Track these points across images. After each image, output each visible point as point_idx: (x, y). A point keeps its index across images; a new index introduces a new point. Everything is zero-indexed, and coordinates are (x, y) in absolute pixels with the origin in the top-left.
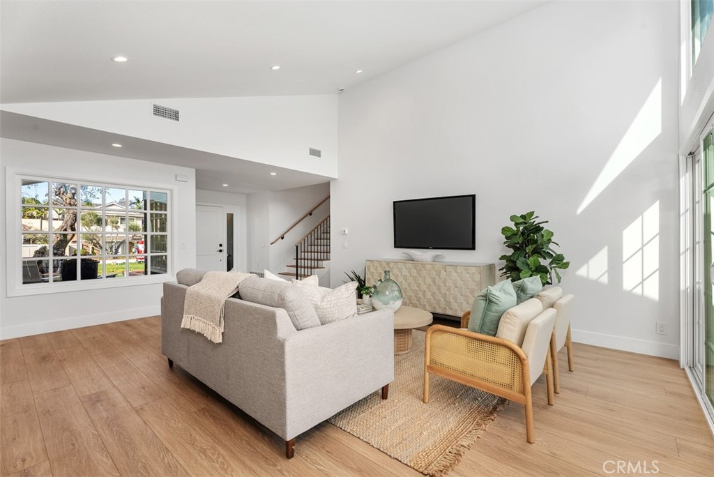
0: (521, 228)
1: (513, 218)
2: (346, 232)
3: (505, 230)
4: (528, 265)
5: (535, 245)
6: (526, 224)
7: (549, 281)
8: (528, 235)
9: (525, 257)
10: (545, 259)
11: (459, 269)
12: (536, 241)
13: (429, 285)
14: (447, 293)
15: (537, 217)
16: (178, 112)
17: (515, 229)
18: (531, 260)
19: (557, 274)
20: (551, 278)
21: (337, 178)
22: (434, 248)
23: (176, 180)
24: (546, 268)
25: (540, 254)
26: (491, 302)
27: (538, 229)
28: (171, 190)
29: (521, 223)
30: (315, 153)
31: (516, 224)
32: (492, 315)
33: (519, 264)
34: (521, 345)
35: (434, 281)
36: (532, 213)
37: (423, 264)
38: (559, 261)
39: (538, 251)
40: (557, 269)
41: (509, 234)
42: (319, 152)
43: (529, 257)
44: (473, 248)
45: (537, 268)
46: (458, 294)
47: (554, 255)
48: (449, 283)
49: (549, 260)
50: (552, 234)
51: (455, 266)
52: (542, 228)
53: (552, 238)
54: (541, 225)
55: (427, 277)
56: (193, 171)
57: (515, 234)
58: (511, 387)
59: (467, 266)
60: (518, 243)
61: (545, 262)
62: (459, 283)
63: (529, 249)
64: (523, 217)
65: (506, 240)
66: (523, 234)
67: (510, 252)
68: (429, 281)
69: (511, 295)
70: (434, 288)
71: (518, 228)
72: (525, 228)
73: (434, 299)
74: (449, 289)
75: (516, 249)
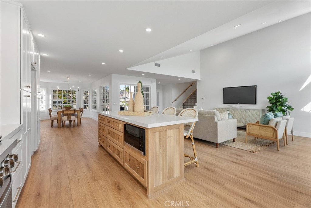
0: (275, 97)
1: (272, 94)
2: (204, 98)
3: (269, 98)
4: (278, 109)
5: (280, 103)
6: (277, 95)
7: (286, 114)
8: (278, 99)
9: (276, 106)
10: (284, 107)
11: (251, 111)
12: (281, 101)
13: (239, 116)
14: (246, 119)
15: (281, 93)
16: (160, 64)
17: (273, 97)
18: (279, 108)
19: (289, 112)
20: (286, 113)
21: (200, 79)
22: (239, 104)
23: (152, 83)
24: (284, 110)
25: (282, 105)
26: (266, 117)
27: (281, 97)
28: (150, 86)
29: (275, 95)
30: (194, 72)
31: (273, 96)
32: (266, 120)
33: (274, 109)
34: (276, 127)
35: (241, 115)
36: (279, 92)
37: (237, 109)
38: (290, 108)
39: (281, 105)
40: (289, 111)
41: (270, 99)
42: (195, 71)
43: (278, 106)
44: (256, 104)
45: (281, 110)
46: (250, 119)
47: (288, 106)
48: (247, 115)
49: (286, 108)
50: (287, 99)
51: (249, 110)
52: (283, 97)
53: (287, 100)
54: (283, 96)
55: (238, 113)
56: (156, 80)
57: (273, 99)
58: (273, 138)
59: (254, 110)
60: (274, 102)
61: (285, 108)
62: (251, 115)
63: (278, 104)
64: (275, 93)
65: (269, 101)
66: (276, 99)
67: (271, 105)
68: (239, 114)
69: (272, 116)
70: (241, 117)
71: (274, 97)
72: (276, 97)
73: (241, 121)
74: (247, 117)
75: (273, 104)
